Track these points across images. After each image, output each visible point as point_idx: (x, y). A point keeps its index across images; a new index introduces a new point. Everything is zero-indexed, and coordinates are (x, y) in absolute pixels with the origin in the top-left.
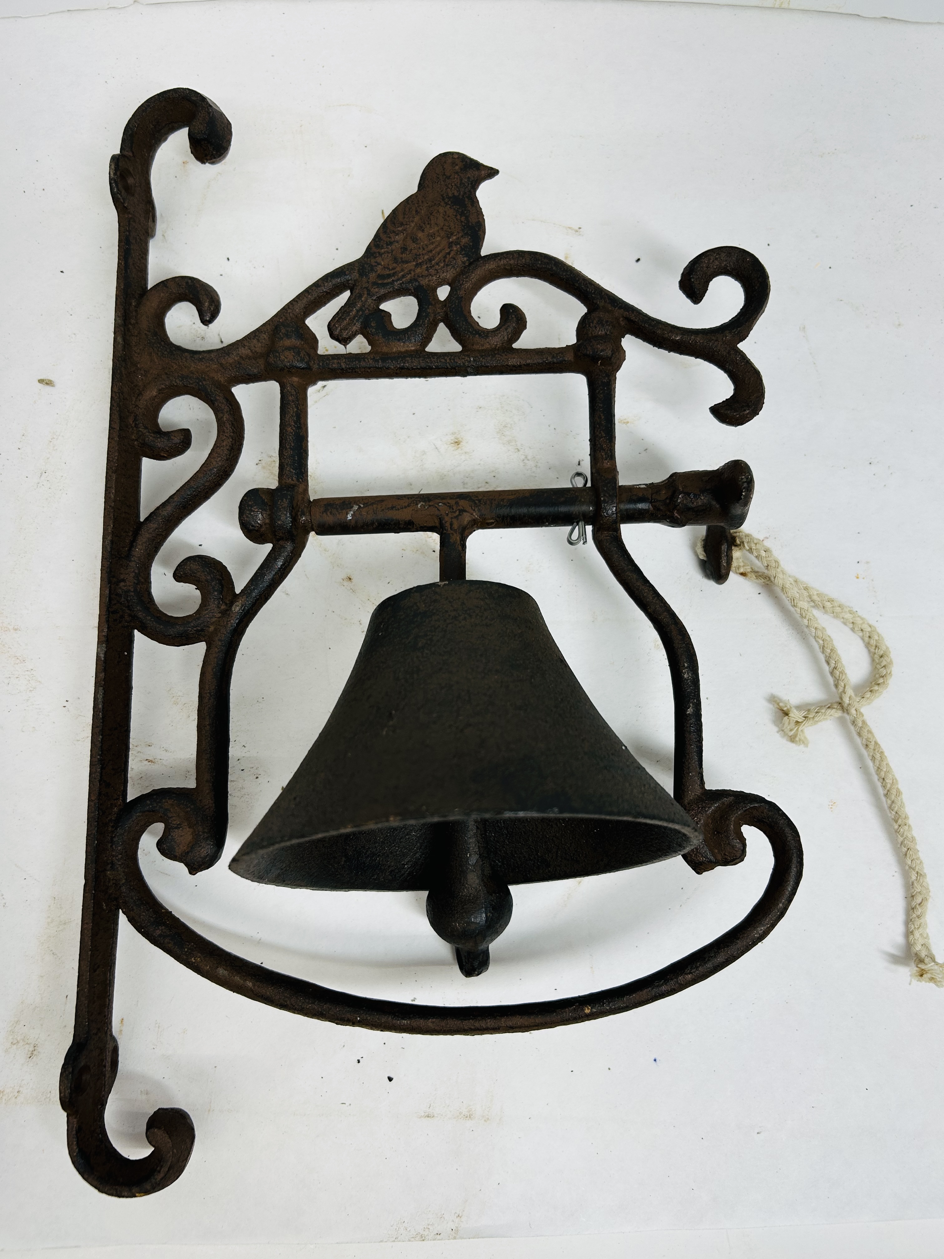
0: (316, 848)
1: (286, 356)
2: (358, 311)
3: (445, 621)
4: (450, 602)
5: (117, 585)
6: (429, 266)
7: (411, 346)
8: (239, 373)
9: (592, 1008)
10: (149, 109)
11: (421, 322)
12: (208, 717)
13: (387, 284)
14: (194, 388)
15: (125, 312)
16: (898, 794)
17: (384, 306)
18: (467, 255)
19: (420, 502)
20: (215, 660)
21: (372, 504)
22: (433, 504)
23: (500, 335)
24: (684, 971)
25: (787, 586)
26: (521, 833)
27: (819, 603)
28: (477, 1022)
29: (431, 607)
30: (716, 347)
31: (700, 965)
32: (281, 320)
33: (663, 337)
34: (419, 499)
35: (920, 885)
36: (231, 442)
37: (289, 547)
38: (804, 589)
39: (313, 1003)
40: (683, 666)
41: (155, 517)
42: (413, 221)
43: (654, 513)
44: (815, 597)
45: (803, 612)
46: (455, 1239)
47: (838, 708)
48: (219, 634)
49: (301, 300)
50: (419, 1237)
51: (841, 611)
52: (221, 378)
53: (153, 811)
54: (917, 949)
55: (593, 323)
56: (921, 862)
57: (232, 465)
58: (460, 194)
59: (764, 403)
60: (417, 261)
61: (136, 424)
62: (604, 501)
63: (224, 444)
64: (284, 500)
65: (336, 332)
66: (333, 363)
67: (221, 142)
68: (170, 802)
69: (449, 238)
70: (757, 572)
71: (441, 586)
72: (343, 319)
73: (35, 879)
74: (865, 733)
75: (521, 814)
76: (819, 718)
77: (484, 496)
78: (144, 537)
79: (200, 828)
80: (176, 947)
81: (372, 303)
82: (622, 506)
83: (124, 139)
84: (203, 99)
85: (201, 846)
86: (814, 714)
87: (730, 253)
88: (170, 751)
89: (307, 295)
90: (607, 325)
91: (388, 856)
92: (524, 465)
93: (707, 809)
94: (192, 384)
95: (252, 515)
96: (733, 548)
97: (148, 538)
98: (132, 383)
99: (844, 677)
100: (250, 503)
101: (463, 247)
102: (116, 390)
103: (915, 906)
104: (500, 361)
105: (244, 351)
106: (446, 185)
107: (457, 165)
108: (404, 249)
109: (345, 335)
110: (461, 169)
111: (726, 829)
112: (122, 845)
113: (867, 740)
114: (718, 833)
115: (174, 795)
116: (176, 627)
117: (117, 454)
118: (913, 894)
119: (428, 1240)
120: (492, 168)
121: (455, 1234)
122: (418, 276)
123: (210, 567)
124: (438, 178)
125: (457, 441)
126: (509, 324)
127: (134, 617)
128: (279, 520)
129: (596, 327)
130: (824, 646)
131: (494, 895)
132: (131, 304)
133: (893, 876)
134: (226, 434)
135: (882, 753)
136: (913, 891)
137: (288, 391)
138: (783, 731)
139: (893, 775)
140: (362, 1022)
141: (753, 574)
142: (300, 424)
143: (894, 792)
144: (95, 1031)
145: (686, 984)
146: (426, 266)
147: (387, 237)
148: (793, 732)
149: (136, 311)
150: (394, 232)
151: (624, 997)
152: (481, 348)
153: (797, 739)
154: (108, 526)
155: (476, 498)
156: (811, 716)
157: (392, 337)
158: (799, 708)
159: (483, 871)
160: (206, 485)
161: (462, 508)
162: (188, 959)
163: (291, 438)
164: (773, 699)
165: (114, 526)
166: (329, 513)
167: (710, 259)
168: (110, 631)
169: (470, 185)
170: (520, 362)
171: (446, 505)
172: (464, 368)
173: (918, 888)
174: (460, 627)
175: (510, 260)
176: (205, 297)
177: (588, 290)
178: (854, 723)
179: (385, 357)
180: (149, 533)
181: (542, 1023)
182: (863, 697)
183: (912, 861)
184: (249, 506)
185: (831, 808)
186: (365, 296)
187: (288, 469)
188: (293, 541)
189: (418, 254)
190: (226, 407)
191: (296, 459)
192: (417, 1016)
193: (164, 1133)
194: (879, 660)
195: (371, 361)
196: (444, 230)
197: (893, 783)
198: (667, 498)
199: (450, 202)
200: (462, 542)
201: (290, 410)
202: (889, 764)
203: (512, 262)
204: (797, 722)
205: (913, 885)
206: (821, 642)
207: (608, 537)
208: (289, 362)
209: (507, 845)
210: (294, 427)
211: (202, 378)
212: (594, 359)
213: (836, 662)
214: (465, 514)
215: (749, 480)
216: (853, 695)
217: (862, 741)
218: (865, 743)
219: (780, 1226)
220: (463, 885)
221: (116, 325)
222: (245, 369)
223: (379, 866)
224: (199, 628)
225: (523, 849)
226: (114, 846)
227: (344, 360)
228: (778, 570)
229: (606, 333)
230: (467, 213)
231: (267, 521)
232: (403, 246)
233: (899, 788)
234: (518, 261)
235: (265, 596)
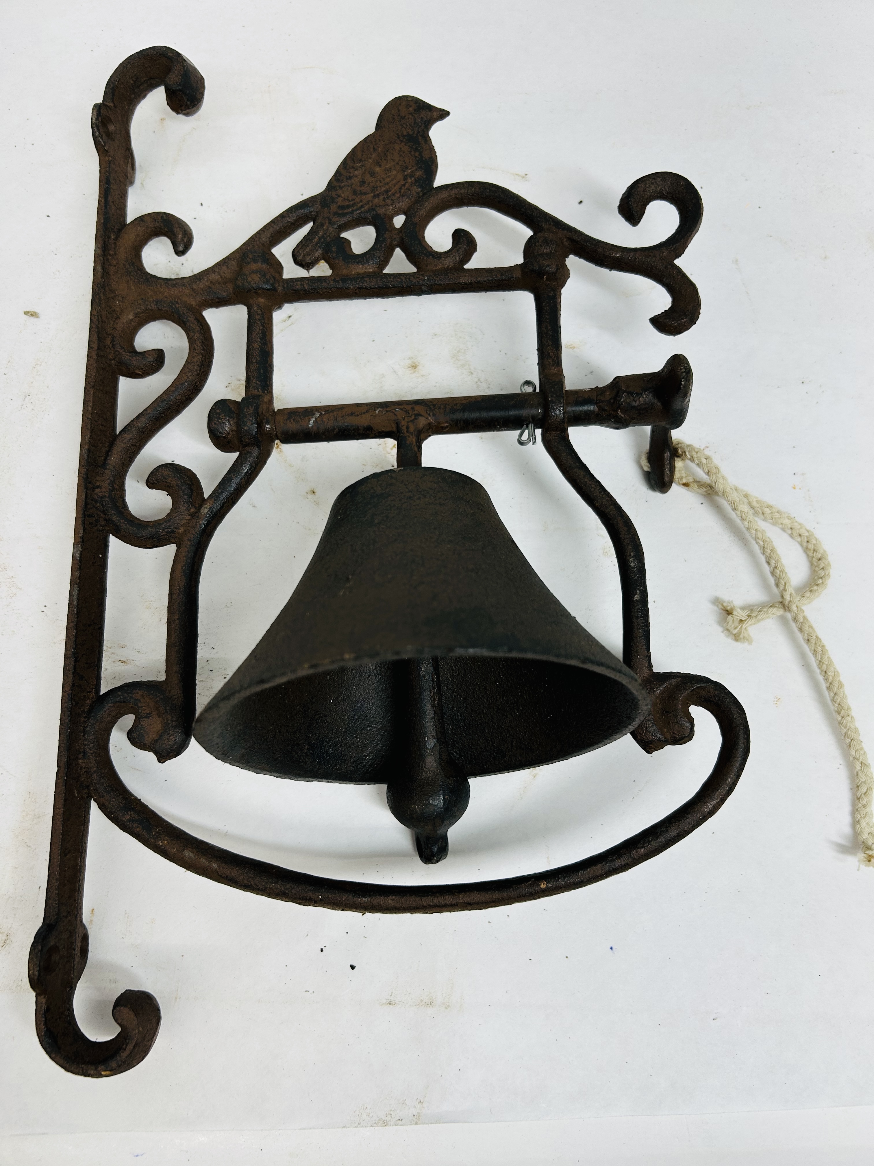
0: (280, 732)
1: (253, 278)
2: (320, 239)
3: (400, 500)
4: (405, 485)
5: (93, 491)
6: (386, 196)
7: (370, 268)
8: (209, 296)
9: (547, 883)
10: (129, 66)
11: (378, 246)
12: (177, 612)
13: (347, 213)
14: (167, 311)
15: (105, 244)
16: (840, 686)
17: (344, 235)
18: (421, 186)
19: (378, 408)
20: (184, 558)
21: (333, 411)
22: (390, 409)
23: (452, 256)
24: (637, 846)
25: (727, 491)
26: (478, 725)
27: (759, 509)
28: (436, 898)
29: (387, 490)
30: (654, 262)
31: (652, 839)
32: (249, 248)
33: (604, 254)
34: (377, 406)
35: (865, 775)
36: (201, 358)
37: (255, 452)
38: (744, 497)
39: (277, 883)
40: (629, 556)
41: (129, 428)
42: (370, 158)
43: (599, 414)
44: (755, 504)
45: (743, 514)
46: (417, 1124)
47: (780, 606)
48: (189, 535)
49: (268, 230)
50: (381, 1123)
51: (780, 517)
52: (193, 303)
53: (124, 702)
54: (864, 838)
55: (538, 242)
56: (865, 753)
57: (202, 380)
58: (414, 133)
59: (700, 313)
60: (375, 193)
61: (113, 345)
62: (552, 401)
63: (195, 360)
64: (250, 407)
65: (300, 258)
66: (297, 285)
67: (194, 93)
68: (140, 693)
69: (404, 171)
70: (699, 482)
71: (397, 471)
72: (306, 246)
73: (12, 775)
74: (806, 628)
75: (471, 651)
76: (761, 616)
77: (438, 402)
78: (119, 448)
79: (169, 717)
80: (145, 831)
81: (333, 231)
82: (569, 409)
83: (107, 92)
84: (178, 54)
85: (169, 733)
86: (757, 613)
87: (665, 178)
88: (142, 652)
89: (273, 225)
90: (552, 244)
91: (350, 746)
92: (477, 387)
93: (655, 690)
94: (166, 307)
95: (219, 422)
96: (676, 459)
97: (123, 448)
98: (110, 308)
99: (784, 576)
100: (218, 411)
101: (417, 179)
102: (95, 313)
103: (861, 796)
104: (452, 278)
105: (214, 277)
106: (401, 125)
107: (411, 106)
108: (363, 182)
109: (308, 260)
110: (415, 110)
111: (674, 708)
112: (94, 734)
113: (808, 635)
114: (666, 712)
115: (145, 686)
116: (148, 529)
117: (95, 371)
118: (858, 785)
119: (390, 1125)
120: (443, 110)
121: (417, 1119)
122: (376, 206)
123: (181, 473)
124: (394, 118)
125: (413, 365)
126: (460, 246)
127: (108, 521)
128: (246, 425)
129: (541, 246)
130: (764, 547)
131: (451, 778)
132: (110, 237)
133: (838, 768)
134: (197, 351)
135: (823, 646)
136: (858, 781)
137: (254, 310)
138: (728, 630)
139: (834, 668)
140: (323, 900)
141: (695, 484)
142: (266, 340)
143: (836, 684)
144: (65, 914)
145: (639, 859)
146: (383, 197)
147: (347, 172)
148: (737, 630)
149: (115, 244)
150: (353, 167)
151: (578, 872)
152: (434, 269)
153: (741, 636)
154: (85, 436)
155: (431, 404)
156: (754, 615)
157: (352, 261)
158: (743, 608)
159: (440, 755)
160: (177, 398)
161: (418, 413)
162: (155, 842)
163: (257, 353)
164: (717, 601)
165: (91, 436)
166: (292, 421)
167: (646, 184)
168: (86, 533)
169: (423, 125)
170: (471, 280)
171: (403, 410)
172: (419, 286)
173: (863, 778)
174: (414, 506)
175: (461, 190)
176: (178, 230)
177: (533, 214)
178: (795, 619)
179: (345, 279)
180: (123, 443)
181: (499, 899)
182: (804, 597)
183: (856, 751)
184: (217, 414)
185: (776, 704)
186: (327, 224)
187: (254, 381)
188: (258, 446)
189: (375, 186)
190: (197, 327)
191: (262, 372)
192: (377, 894)
193: (130, 1010)
194: (817, 563)
195: (332, 282)
196: (400, 164)
197: (835, 675)
198: (611, 399)
199: (404, 140)
200: (418, 444)
201: (256, 328)
202: (830, 658)
203: (463, 191)
204: (741, 621)
205: (857, 775)
206: (761, 543)
207: (557, 437)
208: (256, 283)
209: (464, 737)
210: (260, 343)
211: (175, 301)
212: (540, 274)
213: (776, 561)
214: (420, 418)
215: (687, 370)
216: (793, 592)
217: (804, 635)
218: (807, 639)
219: (738, 1112)
220: (421, 769)
221: (96, 255)
222: (215, 293)
223: (341, 756)
224: (170, 530)
225: (480, 741)
226: (86, 736)
227: (307, 282)
228: (719, 475)
229: (551, 252)
230: (421, 149)
231: (234, 428)
232: (361, 180)
233: (841, 680)
234: (468, 191)
235: (232, 499)
